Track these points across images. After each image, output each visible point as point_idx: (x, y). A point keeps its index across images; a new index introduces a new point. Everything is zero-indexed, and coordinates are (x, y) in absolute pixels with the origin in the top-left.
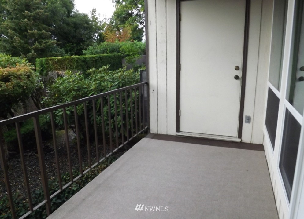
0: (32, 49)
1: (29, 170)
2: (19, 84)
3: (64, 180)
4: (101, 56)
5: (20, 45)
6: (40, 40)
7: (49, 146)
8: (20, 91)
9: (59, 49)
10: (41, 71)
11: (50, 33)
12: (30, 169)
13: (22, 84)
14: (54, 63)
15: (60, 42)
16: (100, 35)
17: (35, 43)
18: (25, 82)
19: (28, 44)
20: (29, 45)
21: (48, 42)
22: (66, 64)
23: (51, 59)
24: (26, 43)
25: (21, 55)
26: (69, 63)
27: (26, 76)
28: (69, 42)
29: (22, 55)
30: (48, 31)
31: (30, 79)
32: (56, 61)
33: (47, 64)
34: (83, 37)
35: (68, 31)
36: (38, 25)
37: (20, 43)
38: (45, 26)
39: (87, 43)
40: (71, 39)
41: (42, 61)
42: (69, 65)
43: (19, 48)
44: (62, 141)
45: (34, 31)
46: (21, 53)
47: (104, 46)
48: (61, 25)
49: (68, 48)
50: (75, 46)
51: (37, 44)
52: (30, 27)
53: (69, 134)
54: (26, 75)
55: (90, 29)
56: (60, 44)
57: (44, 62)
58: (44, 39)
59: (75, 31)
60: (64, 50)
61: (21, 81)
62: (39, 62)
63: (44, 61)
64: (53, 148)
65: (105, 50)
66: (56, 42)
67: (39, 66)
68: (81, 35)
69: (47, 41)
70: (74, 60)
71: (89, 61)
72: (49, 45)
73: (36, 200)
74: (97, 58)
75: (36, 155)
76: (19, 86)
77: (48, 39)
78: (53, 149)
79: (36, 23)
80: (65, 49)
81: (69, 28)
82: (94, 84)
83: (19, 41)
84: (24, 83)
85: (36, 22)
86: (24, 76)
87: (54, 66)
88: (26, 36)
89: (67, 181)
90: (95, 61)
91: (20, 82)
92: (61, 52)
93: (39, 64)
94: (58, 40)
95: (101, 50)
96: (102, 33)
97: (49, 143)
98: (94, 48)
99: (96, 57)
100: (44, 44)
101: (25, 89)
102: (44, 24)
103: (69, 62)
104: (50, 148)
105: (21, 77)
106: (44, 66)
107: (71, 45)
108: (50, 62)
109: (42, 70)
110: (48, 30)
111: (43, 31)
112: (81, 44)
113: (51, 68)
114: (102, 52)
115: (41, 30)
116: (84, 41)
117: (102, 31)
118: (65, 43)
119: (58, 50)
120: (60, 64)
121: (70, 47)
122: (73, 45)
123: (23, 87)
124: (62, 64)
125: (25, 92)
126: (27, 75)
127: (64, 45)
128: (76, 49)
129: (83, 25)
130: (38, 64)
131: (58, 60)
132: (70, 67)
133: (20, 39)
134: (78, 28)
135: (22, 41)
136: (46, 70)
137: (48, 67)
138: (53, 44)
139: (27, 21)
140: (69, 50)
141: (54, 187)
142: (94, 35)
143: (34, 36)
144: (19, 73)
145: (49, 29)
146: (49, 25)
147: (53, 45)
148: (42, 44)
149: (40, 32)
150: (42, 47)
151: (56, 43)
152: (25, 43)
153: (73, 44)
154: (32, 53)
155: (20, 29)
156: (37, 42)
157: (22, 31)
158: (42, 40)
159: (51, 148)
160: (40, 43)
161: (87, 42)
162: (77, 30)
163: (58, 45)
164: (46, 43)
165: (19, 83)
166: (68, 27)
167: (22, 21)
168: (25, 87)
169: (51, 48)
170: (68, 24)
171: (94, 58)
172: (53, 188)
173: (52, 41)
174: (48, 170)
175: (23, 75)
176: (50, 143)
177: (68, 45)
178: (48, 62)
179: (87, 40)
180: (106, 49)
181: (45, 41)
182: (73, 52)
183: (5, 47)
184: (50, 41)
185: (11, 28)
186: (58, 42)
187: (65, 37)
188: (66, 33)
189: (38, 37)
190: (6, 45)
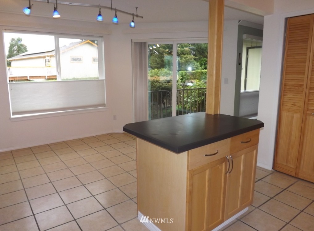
6: (181, 56)
11: (190, 50)
14: (190, 74)
15: (197, 57)
21: (188, 57)
23: (188, 72)
28: (205, 57)
32: (192, 73)
41: (183, 73)
58: (185, 54)
69: (187, 56)
72: (188, 60)
77: (188, 54)
80: (200, 63)
87: (190, 77)
93: (180, 75)
94: (195, 55)
106: (183, 77)
108: (188, 74)
109: (182, 79)
111: (185, 48)
113: (188, 78)
118: (201, 57)
121: (205, 61)
127: (200, 59)
136: (185, 79)
138: (191, 59)
140: (204, 63)
145: (190, 46)
148: (182, 59)
149: (183, 49)
150: (183, 61)
158: (183, 56)
163: (195, 59)
164: (185, 58)
177: (203, 59)
178: (186, 73)
183: (156, 61)
184: (189, 57)
185: (163, 47)
186: (196, 57)
187: (202, 52)
188: (202, 49)
189: (181, 53)
190: (157, 60)
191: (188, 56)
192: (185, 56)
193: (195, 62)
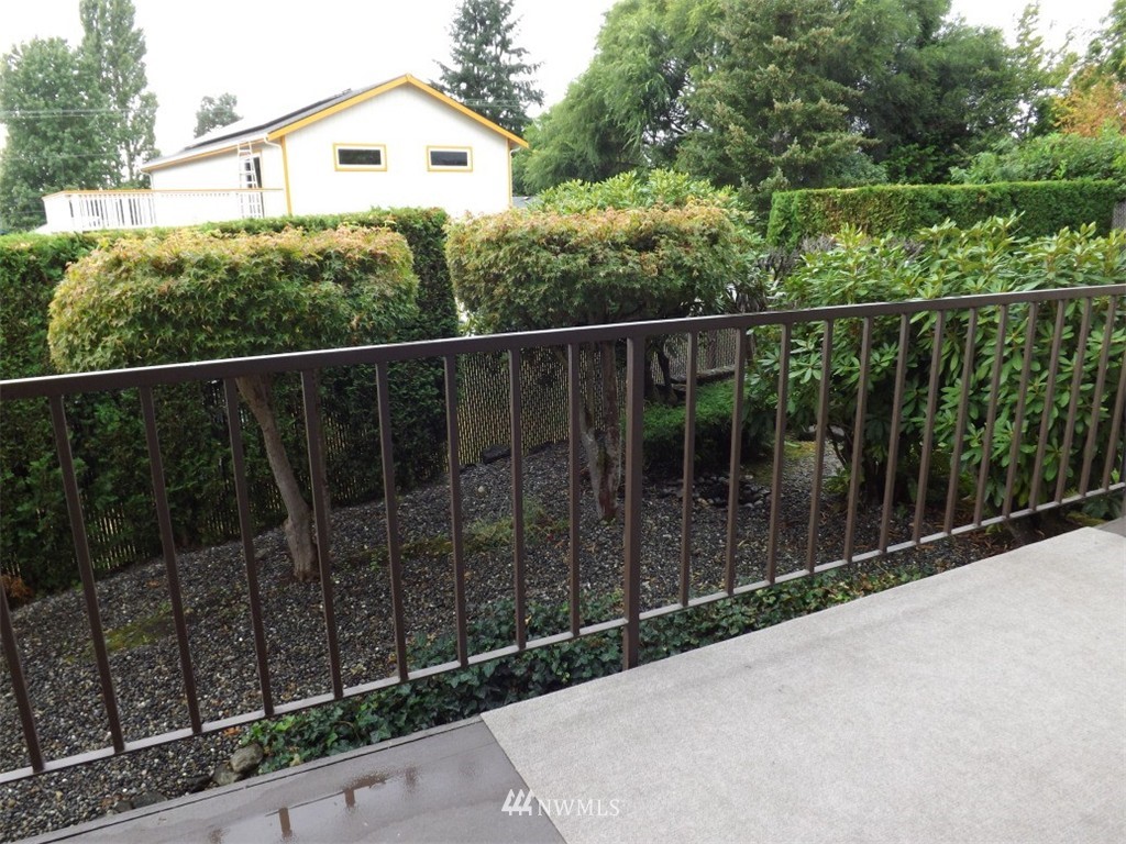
0: (778, 163)
1: (667, 539)
2: (679, 262)
3: (755, 601)
4: (1017, 187)
5: (741, 153)
6: (807, 134)
7: (748, 482)
8: (680, 282)
9: (869, 164)
10: (780, 235)
11: (846, 109)
12: (670, 536)
13: (688, 260)
14: (828, 207)
15: (876, 141)
16: (1042, 109)
17: (791, 144)
18: (699, 255)
19: (766, 147)
20: (771, 151)
21: (834, 141)
22: (870, 214)
23: (819, 195)
24: (763, 144)
25: (740, 185)
26: (879, 211)
27: (705, 238)
28: (910, 139)
29: (743, 185)
30: (839, 103)
31: (715, 247)
32: (838, 201)
33: (806, 210)
34: (966, 118)
35: (914, 97)
36: (809, 83)
37: (745, 145)
38: (832, 84)
39: (978, 142)
40: (919, 126)
41: (790, 200)
42: (878, 218)
43: (739, 160)
44: (793, 477)
45: (791, 104)
46: (743, 179)
47: (1047, 148)
48: (888, 78)
49: (902, 163)
50: (929, 156)
51: (795, 147)
52: (783, 90)
53: (825, 459)
54: (707, 233)
55: (1001, 85)
56: (876, 145)
57: (796, 202)
58: (820, 129)
59: (940, 99)
60: (884, 170)
61: (687, 252)
62: (779, 203)
63: (796, 199)
64: (757, 492)
65: (1047, 166)
66: (861, 139)
67: (778, 216)
68: (962, 111)
69: (831, 135)
70: (902, 202)
71: (960, 205)
72: (836, 151)
73: (656, 632)
74: (997, 196)
75: (700, 500)
76: (679, 268)
77: (835, 128)
78: (756, 496)
79: (803, 77)
80: (889, 165)
81: (918, 88)
82: (934, 283)
83: (741, 137)
84: (696, 259)
85: (804, 72)
86: (699, 238)
87: (826, 220)
88: (764, 122)
89: (763, 608)
90: (988, 204)
91: (683, 255)
92: (874, 174)
93: (779, 209)
94: (869, 134)
95: (1032, 166)
96: (1052, 100)
97: (750, 473)
98: (1002, 157)
99: (993, 191)
100: (819, 146)
101: (694, 280)
102: (829, 76)
103: (880, 206)
104: (748, 488)
105: (690, 239)
106: (792, 219)
107: (915, 149)
108: (817, 205)
109: (786, 233)
110: (841, 97)
111: (823, 100)
112: (956, 146)
113: (815, 226)
114: (1032, 175)
115: (815, 100)
116: (970, 134)
117: (1052, 92)
118: (896, 142)
119: (863, 169)
120: (848, 213)
121: (911, 159)
122: (922, 152)
123: (691, 270)
124: (854, 214)
125: (693, 287)
126: (709, 236)
127: (889, 152)
128: (930, 167)
129: (975, 71)
130: (776, 212)
131: (845, 197)
132: (880, 227)
133: (745, 133)
134: (955, 85)
135: (750, 138)
136: (799, 234)
137: (807, 221)
138: (848, 146)
139: (775, 72)
140: (904, 168)
141: (717, 615)
142: (1014, 110)
143: (790, 122)
144: (685, 225)
145: (845, 93)
146: (849, 80)
147: (848, 149)
148: (811, 149)
149: (812, 107)
150: (811, 157)
151: (860, 144)
152: (760, 146)
153: (923, 147)
154: (774, 179)
155: (751, 99)
156: (796, 141)
157: (753, 106)
158: (815, 135)
159: (753, 493)
160: (806, 144)
161: (980, 137)
162: (948, 93)
163: (867, 150)
164: (826, 142)
165: (680, 258)
166: (915, 83)
167: (761, 73)
168: (695, 273)
169: (840, 160)
170: (916, 73)
171: (984, 194)
172: (714, 616)
173: (848, 137)
174: (719, 555)
175: (697, 233)
176: (754, 475)
177: (903, 149)
178: (810, 202)
179: (982, 133)
180: (1050, 161)
181: (824, 137)
182: (918, 177)
183: (700, 159)
184: (841, 138)
185: (725, 96)
186: (870, 141)
187: (898, 121)
188: (903, 106)
189: (803, 124)
190: (704, 154)
191: (837, 134)
192: (821, 137)
193: (868, 163)
